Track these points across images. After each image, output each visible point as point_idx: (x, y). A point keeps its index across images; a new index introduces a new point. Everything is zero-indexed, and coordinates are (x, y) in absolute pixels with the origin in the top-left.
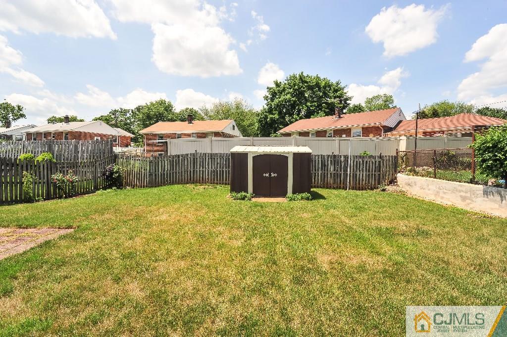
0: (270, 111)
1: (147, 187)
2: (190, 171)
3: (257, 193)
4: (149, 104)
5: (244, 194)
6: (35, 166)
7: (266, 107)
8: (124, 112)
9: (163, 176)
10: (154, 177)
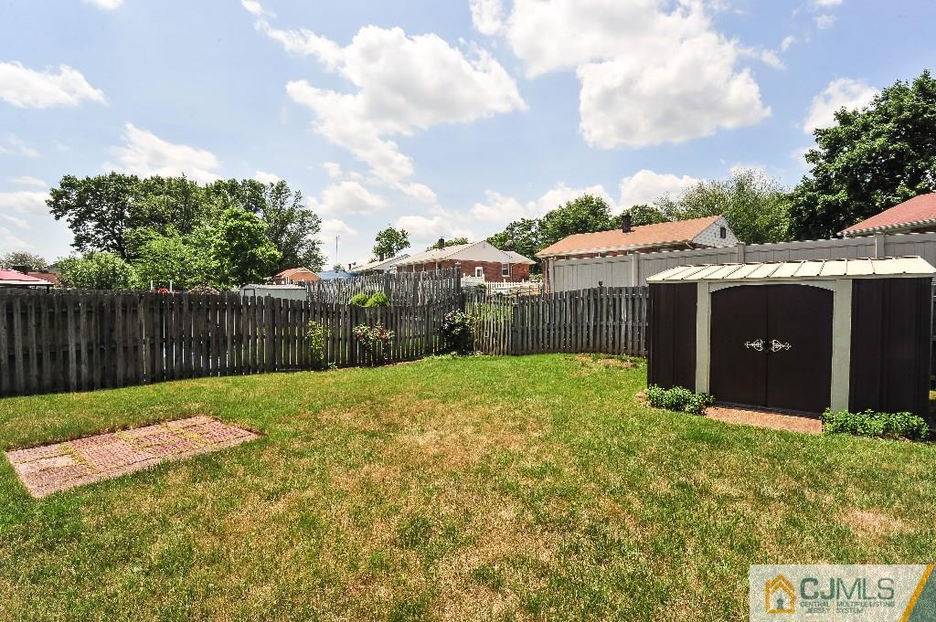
0: (825, 185)
1: (508, 354)
2: (588, 327)
3: (722, 394)
4: (564, 206)
5: (679, 391)
6: (334, 313)
7: (811, 177)
8: (527, 225)
9: (535, 334)
10: (520, 336)
